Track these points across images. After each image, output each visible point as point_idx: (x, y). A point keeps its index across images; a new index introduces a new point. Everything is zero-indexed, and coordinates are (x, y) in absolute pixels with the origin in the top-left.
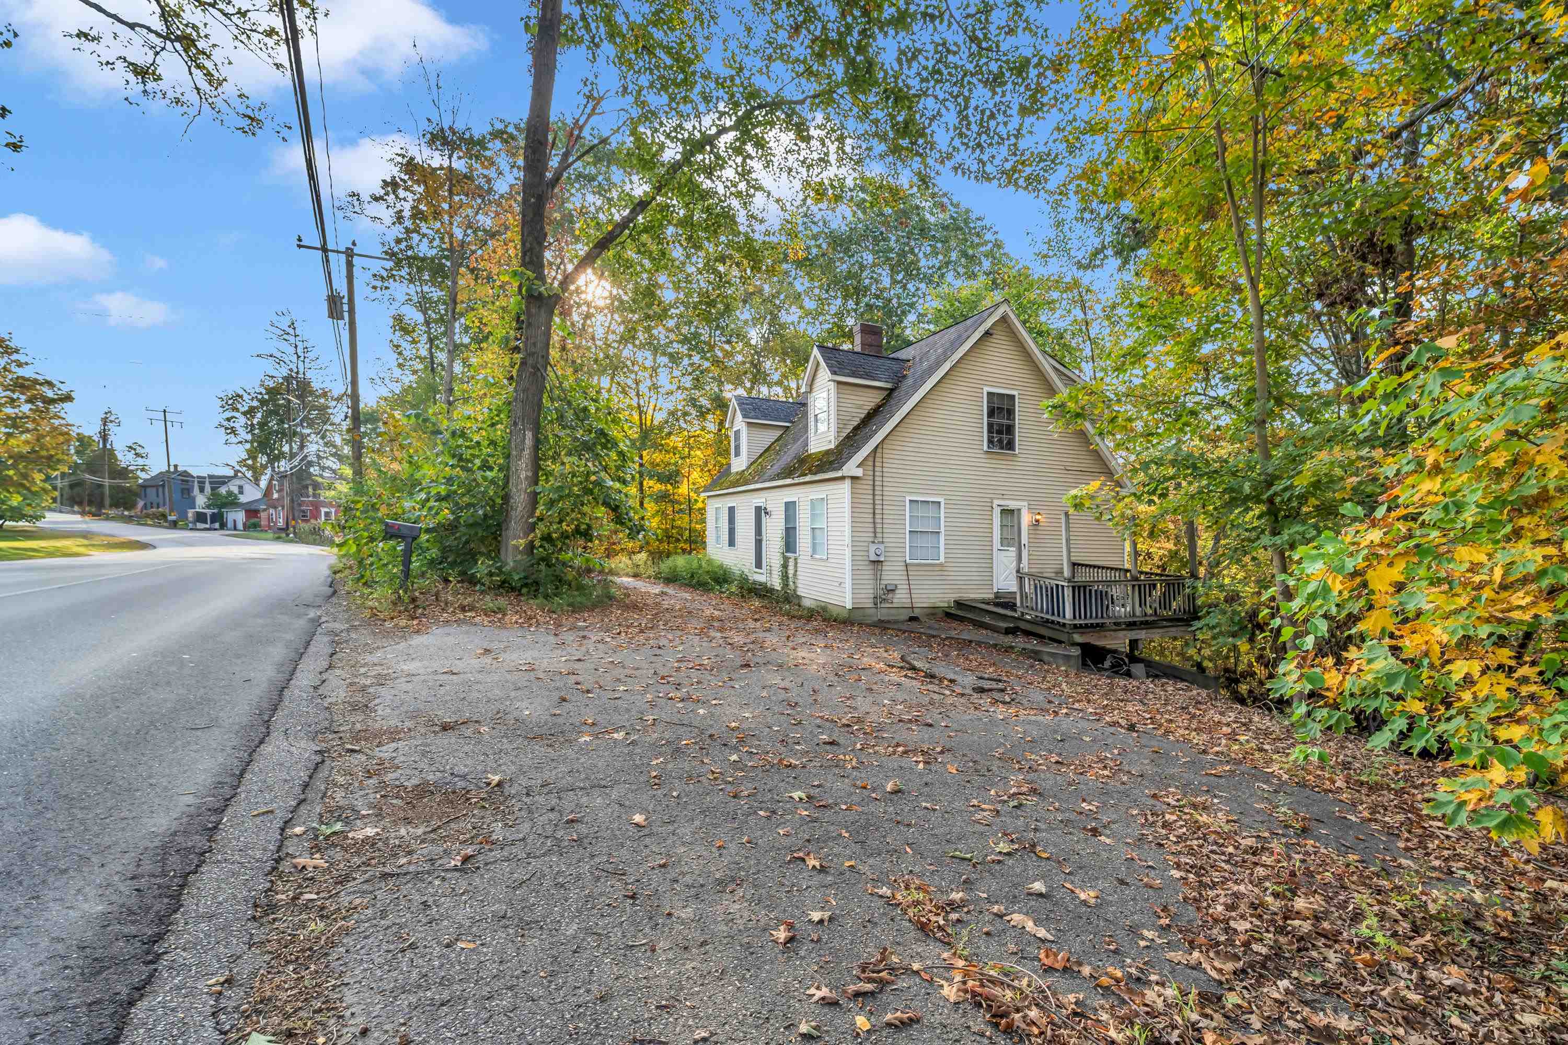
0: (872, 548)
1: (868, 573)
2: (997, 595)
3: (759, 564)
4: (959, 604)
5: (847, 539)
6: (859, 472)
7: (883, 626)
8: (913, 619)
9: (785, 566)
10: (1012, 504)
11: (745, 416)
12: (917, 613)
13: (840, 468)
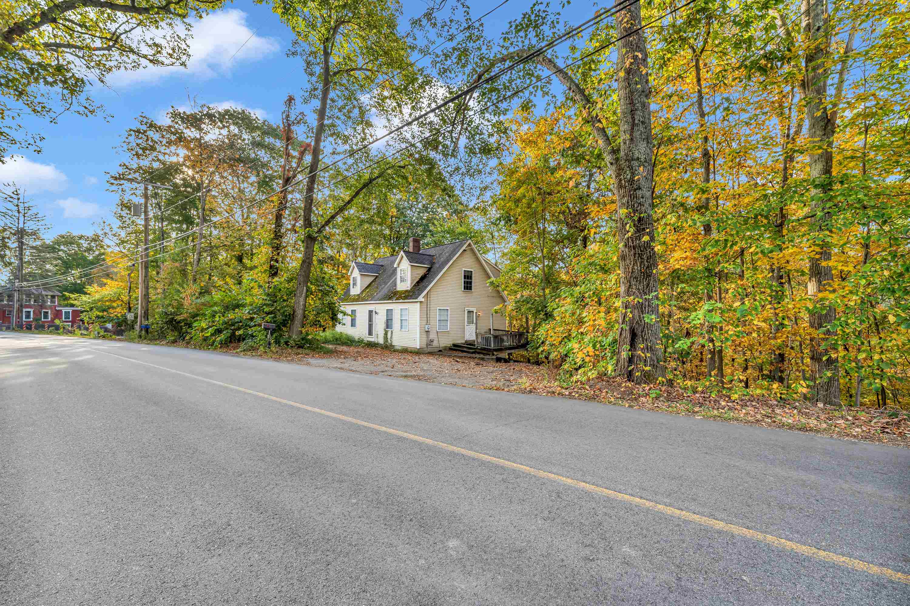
0: (427, 326)
1: (424, 336)
2: (466, 342)
3: (370, 333)
4: (454, 345)
5: (418, 324)
6: (423, 300)
7: (431, 354)
8: (440, 351)
9: (386, 334)
10: (471, 309)
11: (360, 271)
12: (441, 349)
13: (416, 298)
